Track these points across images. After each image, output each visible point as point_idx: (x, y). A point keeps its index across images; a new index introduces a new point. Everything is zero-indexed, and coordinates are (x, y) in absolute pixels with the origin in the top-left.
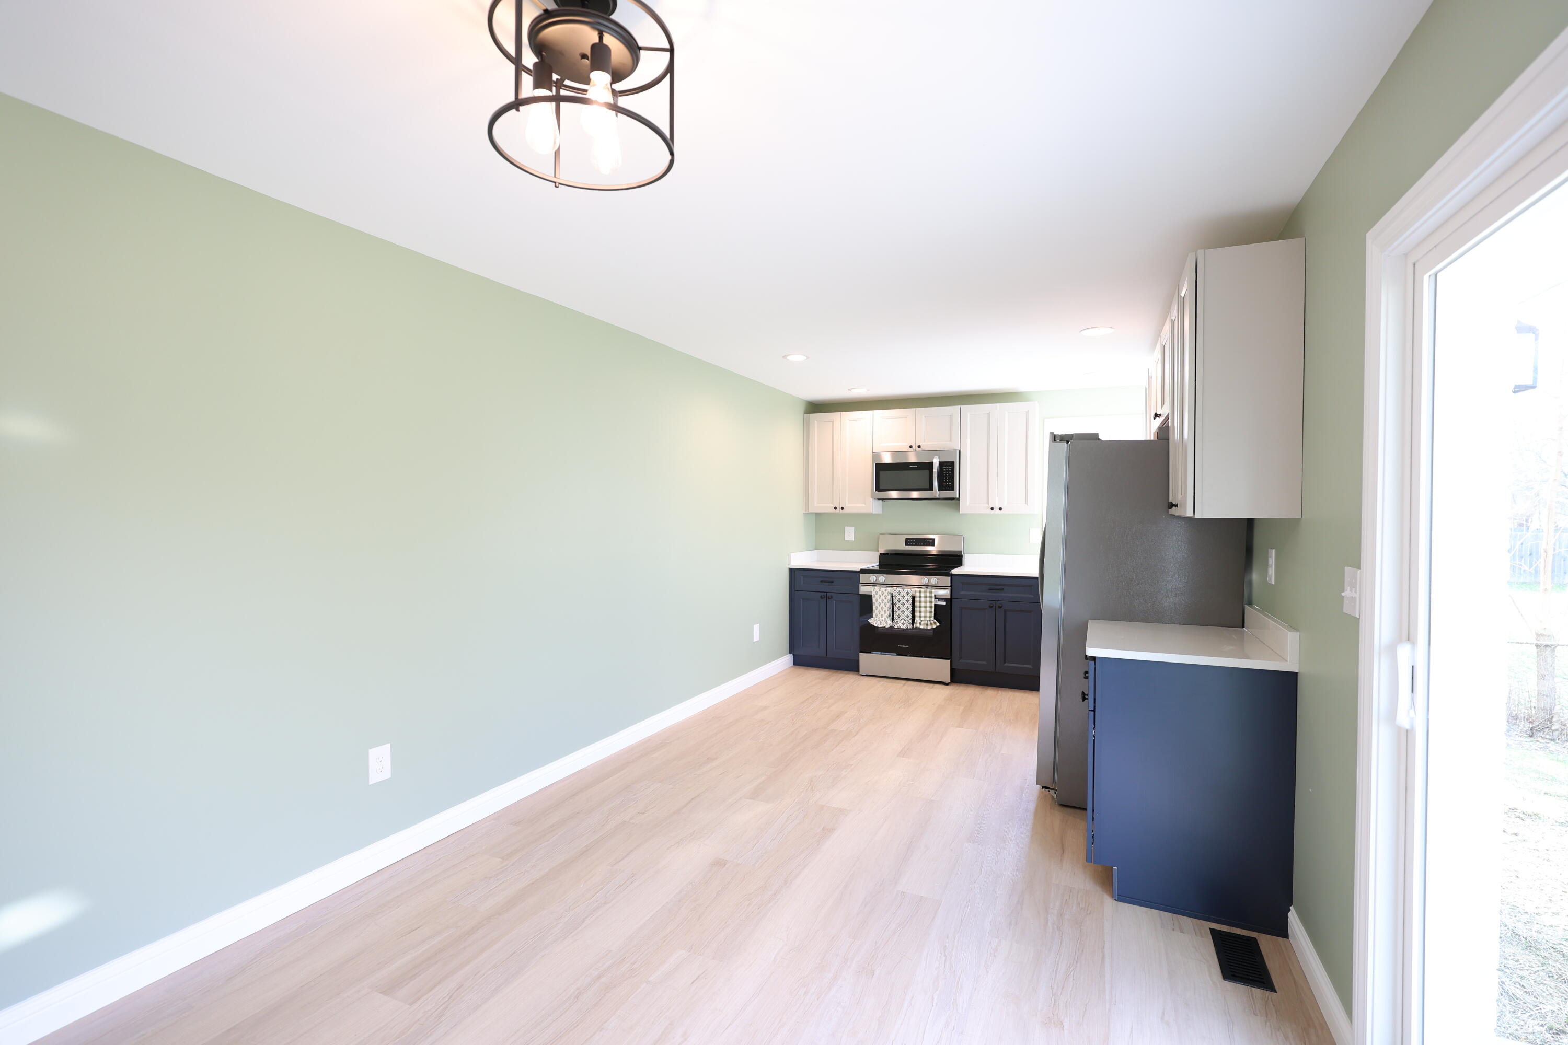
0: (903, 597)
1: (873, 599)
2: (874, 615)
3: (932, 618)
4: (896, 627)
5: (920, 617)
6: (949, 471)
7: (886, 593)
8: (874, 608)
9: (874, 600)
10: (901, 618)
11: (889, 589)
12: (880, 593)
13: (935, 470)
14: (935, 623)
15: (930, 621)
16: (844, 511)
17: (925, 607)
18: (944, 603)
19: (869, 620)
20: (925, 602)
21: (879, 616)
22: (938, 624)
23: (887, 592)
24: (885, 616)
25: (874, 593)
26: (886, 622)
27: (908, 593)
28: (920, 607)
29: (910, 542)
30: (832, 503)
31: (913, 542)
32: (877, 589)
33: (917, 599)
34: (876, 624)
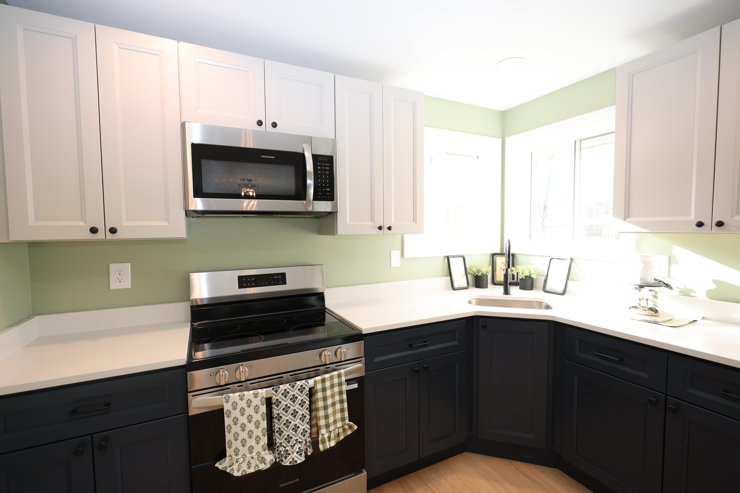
0: (293, 399)
1: (226, 419)
2: (229, 451)
3: (347, 421)
4: (287, 463)
5: (327, 426)
6: (325, 170)
7: (257, 402)
8: (229, 437)
9: (228, 421)
10: (293, 442)
11: (263, 393)
12: (243, 404)
13: (310, 167)
14: (351, 427)
15: (342, 427)
16: (116, 236)
17: (334, 404)
18: (356, 386)
19: (217, 465)
20: (333, 396)
21: (244, 450)
22: (356, 427)
23: (259, 398)
24: (258, 448)
25: (227, 407)
26: (263, 460)
27: (302, 389)
28: (326, 408)
29: (247, 282)
30: (83, 218)
31: (251, 282)
32: (234, 397)
33: (320, 395)
34: (238, 471)
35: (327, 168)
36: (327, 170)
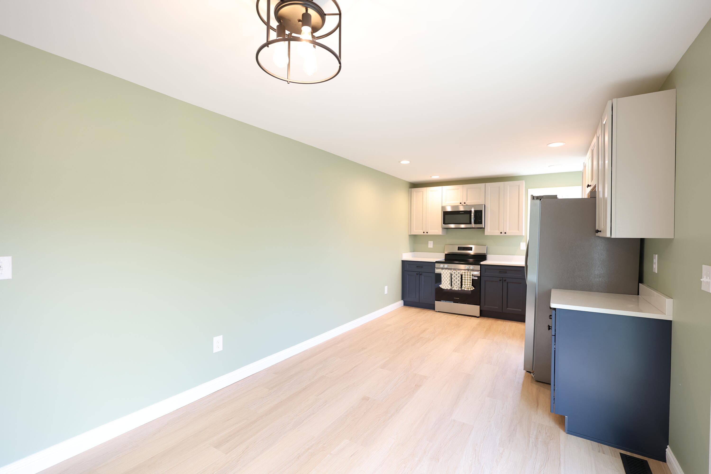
0: (457, 275)
1: (442, 275)
2: (442, 283)
3: (471, 285)
4: (453, 289)
5: (465, 284)
6: (479, 215)
7: (448, 273)
8: (442, 280)
9: (442, 276)
10: (455, 285)
11: (449, 271)
12: (445, 273)
13: (473, 214)
14: (472, 288)
15: (470, 287)
16: (428, 234)
17: (468, 280)
18: (477, 278)
19: (440, 286)
20: (467, 277)
21: (445, 283)
22: (474, 288)
23: (449, 272)
24: (447, 284)
25: (442, 273)
26: (448, 287)
27: (459, 273)
28: (465, 280)
30: (422, 230)
31: (461, 249)
32: (443, 271)
33: (463, 276)
34: (443, 287)
35: (480, 214)
36: (480, 215)
